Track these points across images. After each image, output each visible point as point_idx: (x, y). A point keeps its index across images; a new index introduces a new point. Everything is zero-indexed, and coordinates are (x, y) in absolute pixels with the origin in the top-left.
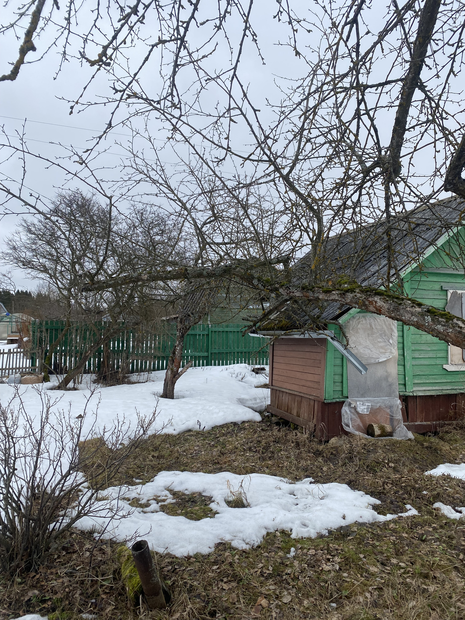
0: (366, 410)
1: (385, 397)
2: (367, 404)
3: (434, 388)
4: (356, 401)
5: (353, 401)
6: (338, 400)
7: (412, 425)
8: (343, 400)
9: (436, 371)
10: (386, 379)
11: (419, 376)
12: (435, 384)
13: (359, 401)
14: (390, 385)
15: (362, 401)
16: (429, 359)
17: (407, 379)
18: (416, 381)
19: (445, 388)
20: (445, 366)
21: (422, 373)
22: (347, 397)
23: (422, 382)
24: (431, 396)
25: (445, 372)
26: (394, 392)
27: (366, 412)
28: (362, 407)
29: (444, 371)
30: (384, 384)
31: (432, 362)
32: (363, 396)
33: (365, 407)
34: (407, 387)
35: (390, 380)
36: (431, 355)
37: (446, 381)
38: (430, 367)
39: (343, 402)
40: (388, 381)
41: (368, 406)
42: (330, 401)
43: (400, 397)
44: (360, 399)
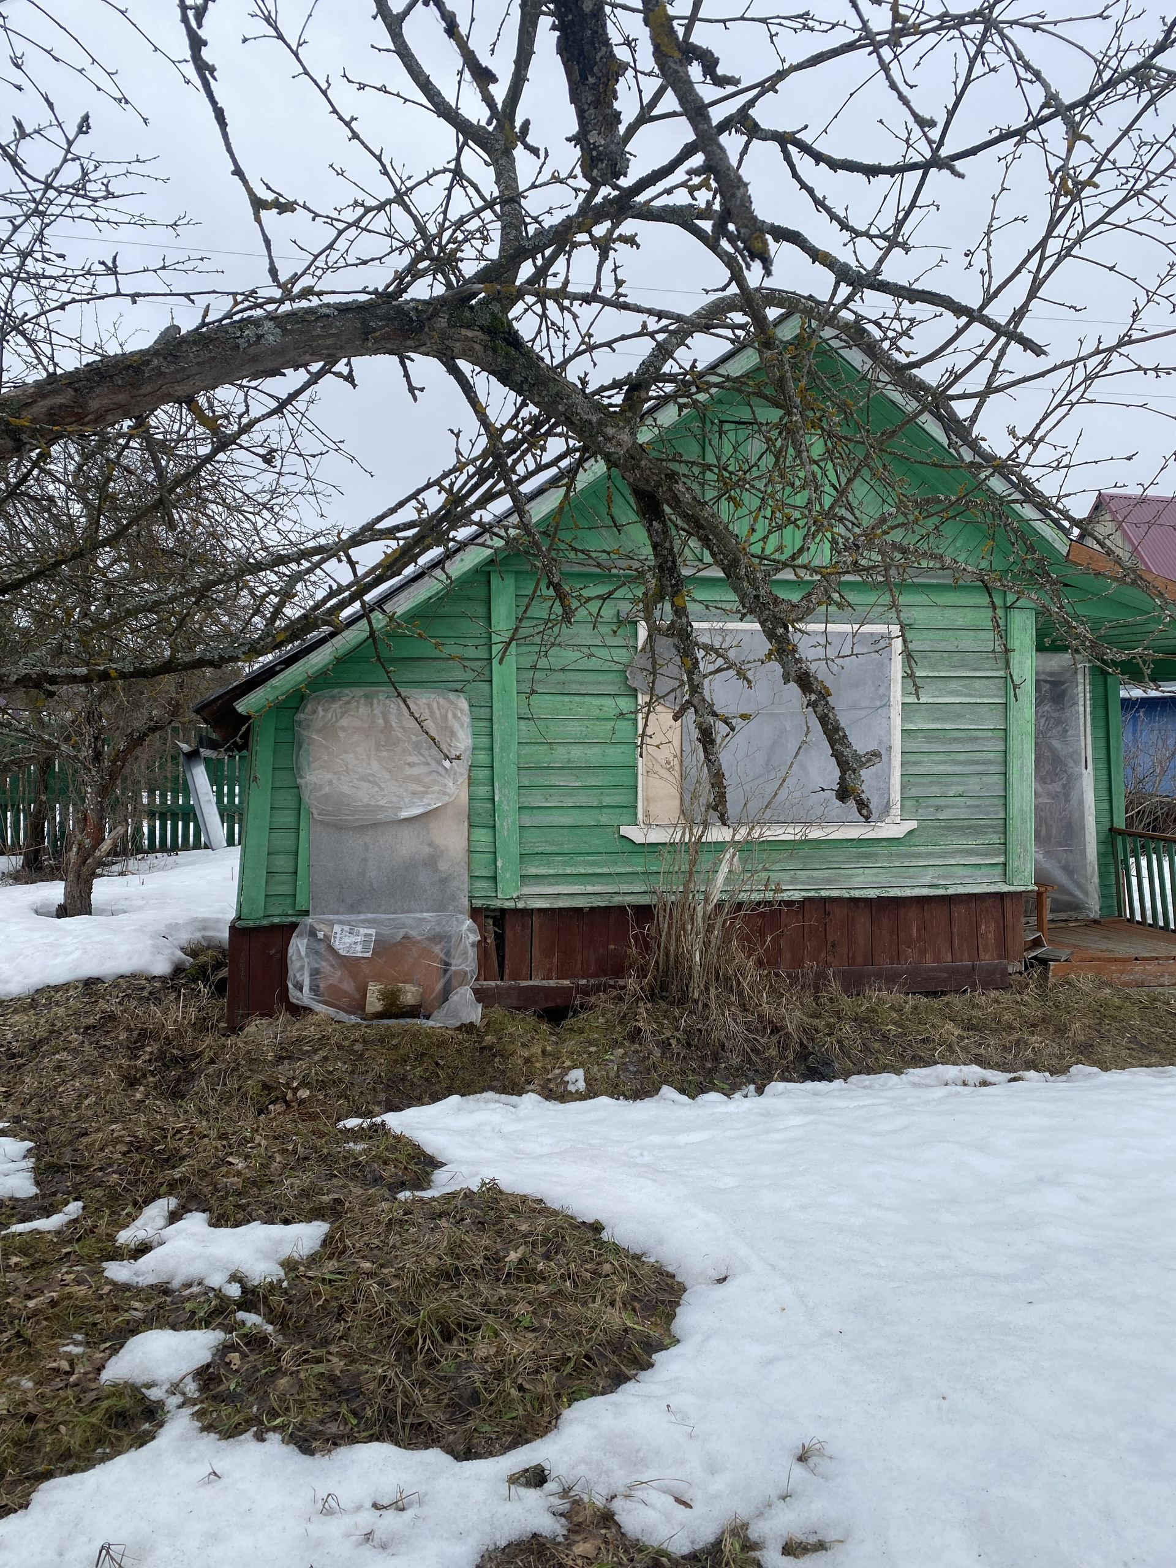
0: (359, 948)
1: (427, 911)
2: (363, 931)
3: (590, 889)
4: (331, 924)
5: (323, 922)
6: (277, 920)
7: (510, 988)
8: (294, 919)
9: (596, 843)
10: (431, 862)
11: (544, 857)
12: (594, 879)
13: (340, 922)
14: (444, 881)
15: (348, 923)
16: (577, 811)
17: (499, 863)
18: (533, 871)
19: (625, 888)
20: (625, 831)
21: (554, 849)
22: (307, 913)
23: (551, 872)
24: (578, 911)
25: (628, 847)
26: (453, 898)
27: (359, 951)
28: (348, 940)
29: (624, 841)
30: (424, 877)
31: (588, 819)
32: (353, 909)
33: (359, 939)
34: (500, 886)
35: (443, 866)
36: (582, 799)
37: (629, 870)
38: (579, 832)
39: (294, 926)
40: (436, 870)
41: (366, 935)
42: (251, 924)
43: (475, 913)
44: (341, 917)
